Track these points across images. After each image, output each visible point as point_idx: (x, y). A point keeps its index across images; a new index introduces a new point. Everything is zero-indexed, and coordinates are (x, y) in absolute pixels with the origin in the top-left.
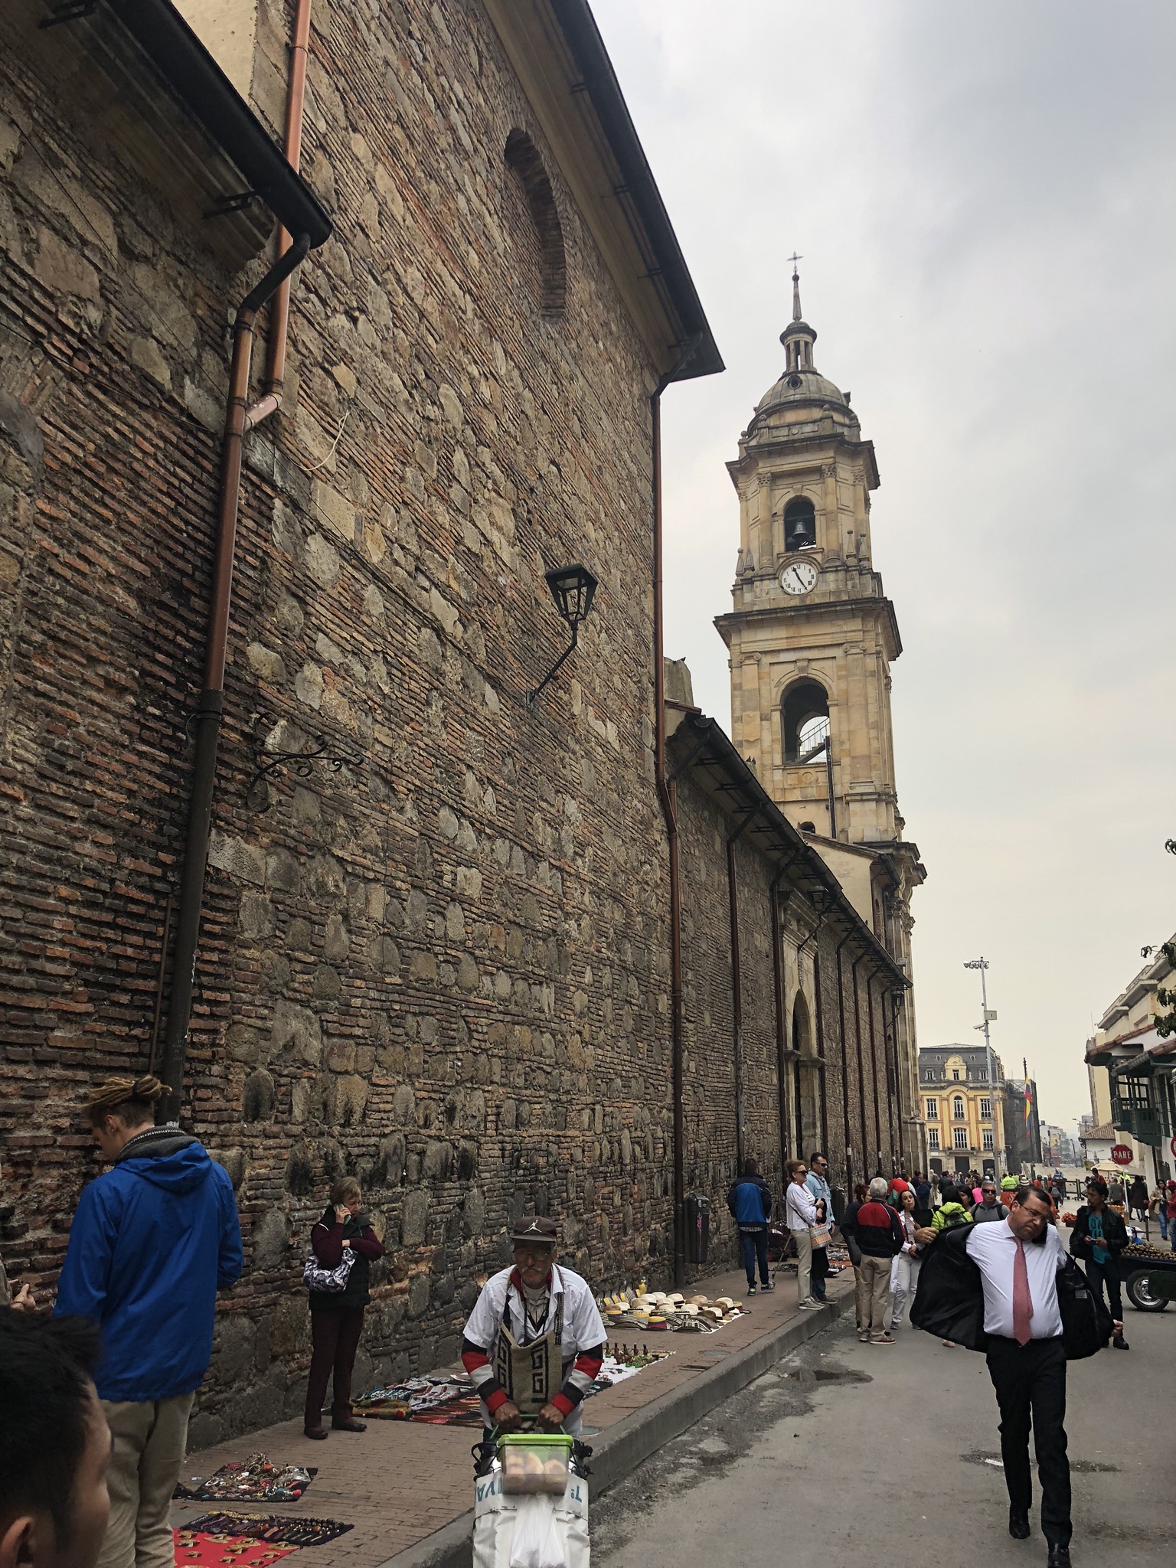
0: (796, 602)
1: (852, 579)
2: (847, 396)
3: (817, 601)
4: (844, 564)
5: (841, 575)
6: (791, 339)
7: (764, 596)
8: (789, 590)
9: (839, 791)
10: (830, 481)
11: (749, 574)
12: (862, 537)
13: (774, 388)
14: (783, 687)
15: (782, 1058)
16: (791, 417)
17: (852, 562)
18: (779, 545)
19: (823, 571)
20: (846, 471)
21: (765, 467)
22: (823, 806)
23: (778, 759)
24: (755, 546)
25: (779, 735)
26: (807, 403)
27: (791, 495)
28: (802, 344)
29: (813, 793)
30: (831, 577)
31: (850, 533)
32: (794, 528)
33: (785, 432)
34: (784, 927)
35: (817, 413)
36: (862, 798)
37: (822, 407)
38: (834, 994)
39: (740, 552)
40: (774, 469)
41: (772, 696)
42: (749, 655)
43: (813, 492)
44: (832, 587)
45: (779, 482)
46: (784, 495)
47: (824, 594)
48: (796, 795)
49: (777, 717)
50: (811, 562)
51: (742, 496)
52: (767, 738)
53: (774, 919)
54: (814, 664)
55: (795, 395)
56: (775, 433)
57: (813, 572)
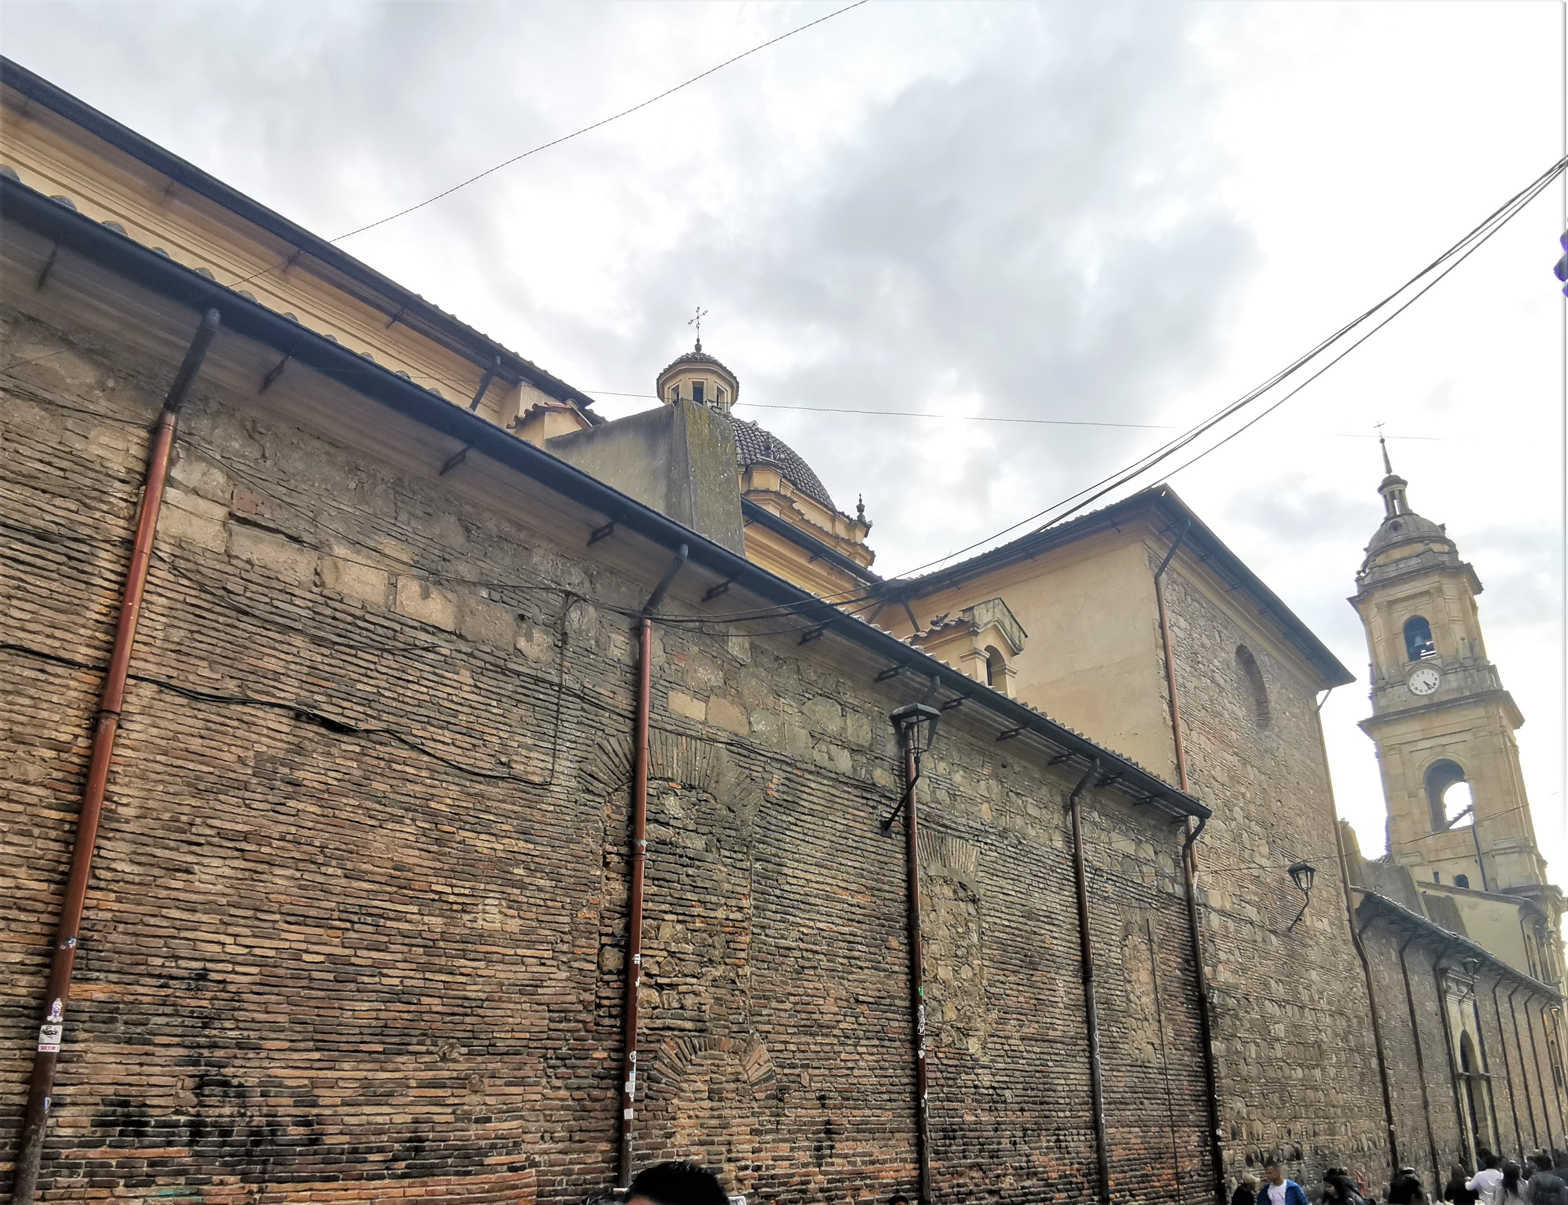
0: (1425, 702)
1: (1471, 676)
2: (1443, 527)
3: (1444, 699)
4: (1462, 665)
5: (1461, 674)
6: (1387, 490)
7: (1397, 698)
8: (1418, 692)
9: (1484, 847)
10: (1440, 600)
11: (1381, 683)
12: (1474, 641)
13: (1379, 532)
14: (1424, 769)
15: (1455, 1078)
16: (1396, 554)
17: (1469, 663)
18: (1404, 657)
19: (1443, 673)
20: (1450, 588)
21: (1381, 597)
22: (1472, 860)
23: (1428, 827)
24: (1382, 658)
25: (1427, 808)
26: (1409, 541)
27: (1407, 616)
28: (1397, 493)
29: (1462, 851)
30: (1451, 677)
31: (1463, 639)
32: (1414, 643)
33: (1393, 567)
34: (1446, 992)
35: (1419, 547)
36: (1506, 851)
37: (1421, 542)
38: (1494, 1024)
39: (1370, 665)
40: (1389, 599)
41: (1416, 776)
42: (1391, 748)
43: (1425, 611)
44: (1454, 685)
45: (1395, 606)
46: (1402, 616)
47: (1448, 691)
48: (1448, 854)
49: (1422, 793)
50: (1432, 667)
51: (1365, 620)
52: (1416, 811)
53: (1438, 989)
54: (1449, 749)
55: (1397, 537)
56: (1385, 569)
57: (1436, 675)
